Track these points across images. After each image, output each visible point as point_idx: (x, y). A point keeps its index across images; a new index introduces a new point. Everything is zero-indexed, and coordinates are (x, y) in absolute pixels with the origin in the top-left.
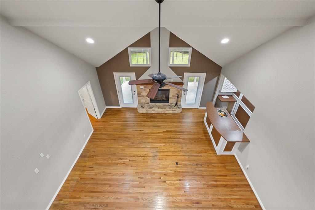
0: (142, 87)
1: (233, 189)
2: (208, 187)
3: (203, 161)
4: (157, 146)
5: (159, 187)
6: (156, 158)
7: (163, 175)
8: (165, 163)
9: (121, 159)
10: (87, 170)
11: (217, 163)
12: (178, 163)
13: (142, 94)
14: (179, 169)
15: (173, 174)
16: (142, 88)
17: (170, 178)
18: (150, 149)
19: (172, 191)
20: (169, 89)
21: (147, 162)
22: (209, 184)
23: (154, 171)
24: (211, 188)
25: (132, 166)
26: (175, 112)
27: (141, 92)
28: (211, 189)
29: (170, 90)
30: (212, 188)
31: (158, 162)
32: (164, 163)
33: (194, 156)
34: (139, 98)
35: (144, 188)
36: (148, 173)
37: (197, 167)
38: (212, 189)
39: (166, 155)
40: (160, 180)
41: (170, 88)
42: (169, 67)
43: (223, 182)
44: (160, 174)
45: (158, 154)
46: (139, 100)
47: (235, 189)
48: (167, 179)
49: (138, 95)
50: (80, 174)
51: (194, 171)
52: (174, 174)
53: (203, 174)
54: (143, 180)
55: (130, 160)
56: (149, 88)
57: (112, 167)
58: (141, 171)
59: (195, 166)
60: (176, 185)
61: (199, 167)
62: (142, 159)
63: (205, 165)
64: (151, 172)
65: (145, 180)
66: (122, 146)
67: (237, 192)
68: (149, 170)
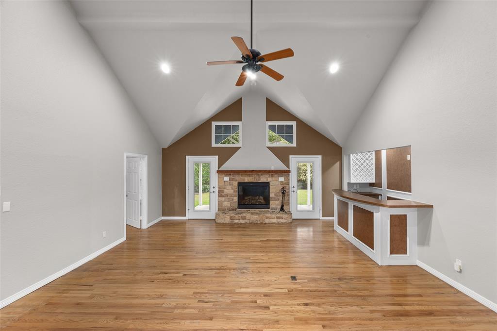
0: (226, 179)
1: (454, 318)
2: (384, 316)
3: (353, 275)
4: (249, 256)
5: (251, 317)
6: (245, 271)
7: (263, 295)
8: (267, 278)
9: (166, 273)
10: (73, 290)
11: (387, 277)
12: (297, 278)
13: (226, 191)
14: (300, 286)
15: (285, 294)
16: (226, 181)
17: (279, 301)
18: (234, 260)
19: (289, 326)
20: (268, 183)
21: (225, 277)
22: (384, 311)
23: (238, 290)
24: (393, 318)
25: (188, 283)
26: (281, 221)
27: (225, 188)
28: (394, 320)
29: (271, 184)
30: (396, 317)
31: (251, 276)
32: (263, 278)
33: (330, 267)
34: (220, 198)
35: (211, 320)
36: (224, 293)
37: (341, 283)
38: (397, 320)
39: (269, 267)
40: (253, 305)
41: (270, 179)
42: (267, 147)
43: (420, 307)
44: (255, 294)
45: (250, 266)
46: (220, 204)
47: (460, 318)
48: (272, 303)
49: (219, 193)
50: (53, 297)
51: (336, 289)
52: (289, 294)
53: (360, 294)
54: (212, 305)
55: (184, 275)
56: (237, 181)
57: (139, 285)
58: (209, 290)
59: (336, 281)
60: (298, 314)
61: (347, 283)
62: (214, 272)
63: (360, 280)
64: (232, 292)
65: (213, 305)
66: (174, 257)
67: (470, 325)
68: (227, 289)
